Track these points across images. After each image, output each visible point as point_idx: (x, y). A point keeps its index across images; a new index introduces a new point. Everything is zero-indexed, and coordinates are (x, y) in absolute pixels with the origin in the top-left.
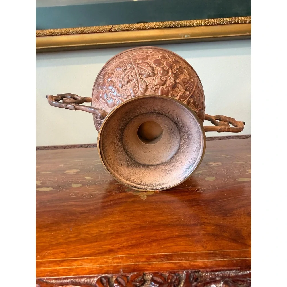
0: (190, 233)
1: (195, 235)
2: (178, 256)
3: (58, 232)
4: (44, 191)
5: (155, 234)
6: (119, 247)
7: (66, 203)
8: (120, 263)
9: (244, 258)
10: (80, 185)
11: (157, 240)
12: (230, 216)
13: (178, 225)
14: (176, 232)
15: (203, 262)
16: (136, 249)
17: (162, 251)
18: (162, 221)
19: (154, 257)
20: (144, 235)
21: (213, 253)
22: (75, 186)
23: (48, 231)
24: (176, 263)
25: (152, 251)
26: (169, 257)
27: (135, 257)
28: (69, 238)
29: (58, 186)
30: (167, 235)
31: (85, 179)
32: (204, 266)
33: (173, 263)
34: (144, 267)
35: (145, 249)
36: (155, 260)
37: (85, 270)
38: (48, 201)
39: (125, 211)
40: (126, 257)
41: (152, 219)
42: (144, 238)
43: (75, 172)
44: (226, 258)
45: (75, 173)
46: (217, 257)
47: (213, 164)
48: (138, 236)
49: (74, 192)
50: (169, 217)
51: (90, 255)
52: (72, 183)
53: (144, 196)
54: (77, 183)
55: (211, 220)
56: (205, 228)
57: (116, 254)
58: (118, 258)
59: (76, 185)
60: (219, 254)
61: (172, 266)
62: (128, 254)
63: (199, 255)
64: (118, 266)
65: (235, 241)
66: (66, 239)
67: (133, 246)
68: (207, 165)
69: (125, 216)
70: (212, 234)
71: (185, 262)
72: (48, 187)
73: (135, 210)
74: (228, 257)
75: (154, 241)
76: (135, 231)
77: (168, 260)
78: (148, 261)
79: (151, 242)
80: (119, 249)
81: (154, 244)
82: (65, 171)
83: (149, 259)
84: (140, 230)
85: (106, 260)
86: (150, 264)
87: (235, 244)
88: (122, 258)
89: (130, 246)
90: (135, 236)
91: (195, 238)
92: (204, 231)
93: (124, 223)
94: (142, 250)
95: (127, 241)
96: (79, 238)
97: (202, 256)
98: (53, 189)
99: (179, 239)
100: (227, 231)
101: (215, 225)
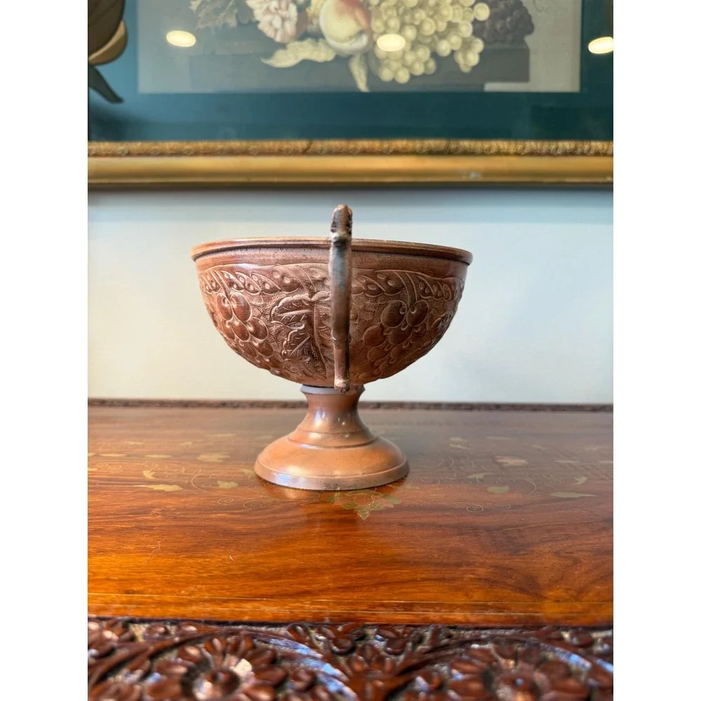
0: (447, 576)
1: (454, 579)
2: (422, 605)
3: (207, 560)
4: (163, 491)
5: (384, 574)
6: (321, 588)
7: (213, 516)
8: (325, 609)
9: (532, 614)
10: (233, 484)
11: (388, 583)
12: (524, 554)
13: (426, 563)
14: (422, 574)
15: (464, 615)
16: (351, 594)
17: (395, 598)
18: (399, 555)
19: (383, 605)
20: (364, 574)
21: (482, 605)
22: (224, 485)
23: (190, 557)
24: (418, 615)
25: (378, 597)
26: (408, 607)
27: (351, 604)
28: (230, 570)
29: (189, 483)
30: (406, 577)
31: (243, 473)
32: (464, 620)
33: (413, 614)
34: (365, 617)
35: (365, 594)
36: (384, 609)
37: (267, 614)
38: (178, 510)
39: (328, 536)
40: (334, 603)
41: (380, 552)
42: (364, 578)
43: (219, 459)
44: (502, 612)
45: (220, 461)
46: (487, 610)
47: (510, 461)
48: (353, 575)
49: (224, 497)
50: (411, 550)
51: (272, 596)
52: (217, 480)
53: (363, 512)
54: (228, 480)
55: (487, 558)
56: (474, 570)
57: (315, 597)
58: (321, 603)
59: (226, 484)
60: (491, 607)
61: (411, 618)
62: (336, 598)
63: (458, 606)
64: (321, 613)
65: (522, 590)
66: (225, 572)
67: (346, 589)
68: (497, 463)
69: (328, 543)
70: (485, 579)
71: (433, 615)
72: (171, 484)
73: (347, 535)
74: (506, 611)
75: (383, 584)
76: (349, 568)
77: (406, 610)
78: (370, 609)
79: (377, 585)
80: (320, 591)
81: (383, 587)
82: (198, 455)
83: (373, 607)
84: (357, 567)
85: (299, 604)
86: (374, 614)
87: (521, 595)
88: (327, 604)
89: (340, 588)
90: (348, 575)
91: (456, 583)
92: (472, 574)
93: (328, 555)
94: (360, 594)
95: (334, 581)
96: (248, 571)
97: (462, 608)
98: (181, 489)
99: (426, 583)
100: (513, 577)
101: (493, 567)
